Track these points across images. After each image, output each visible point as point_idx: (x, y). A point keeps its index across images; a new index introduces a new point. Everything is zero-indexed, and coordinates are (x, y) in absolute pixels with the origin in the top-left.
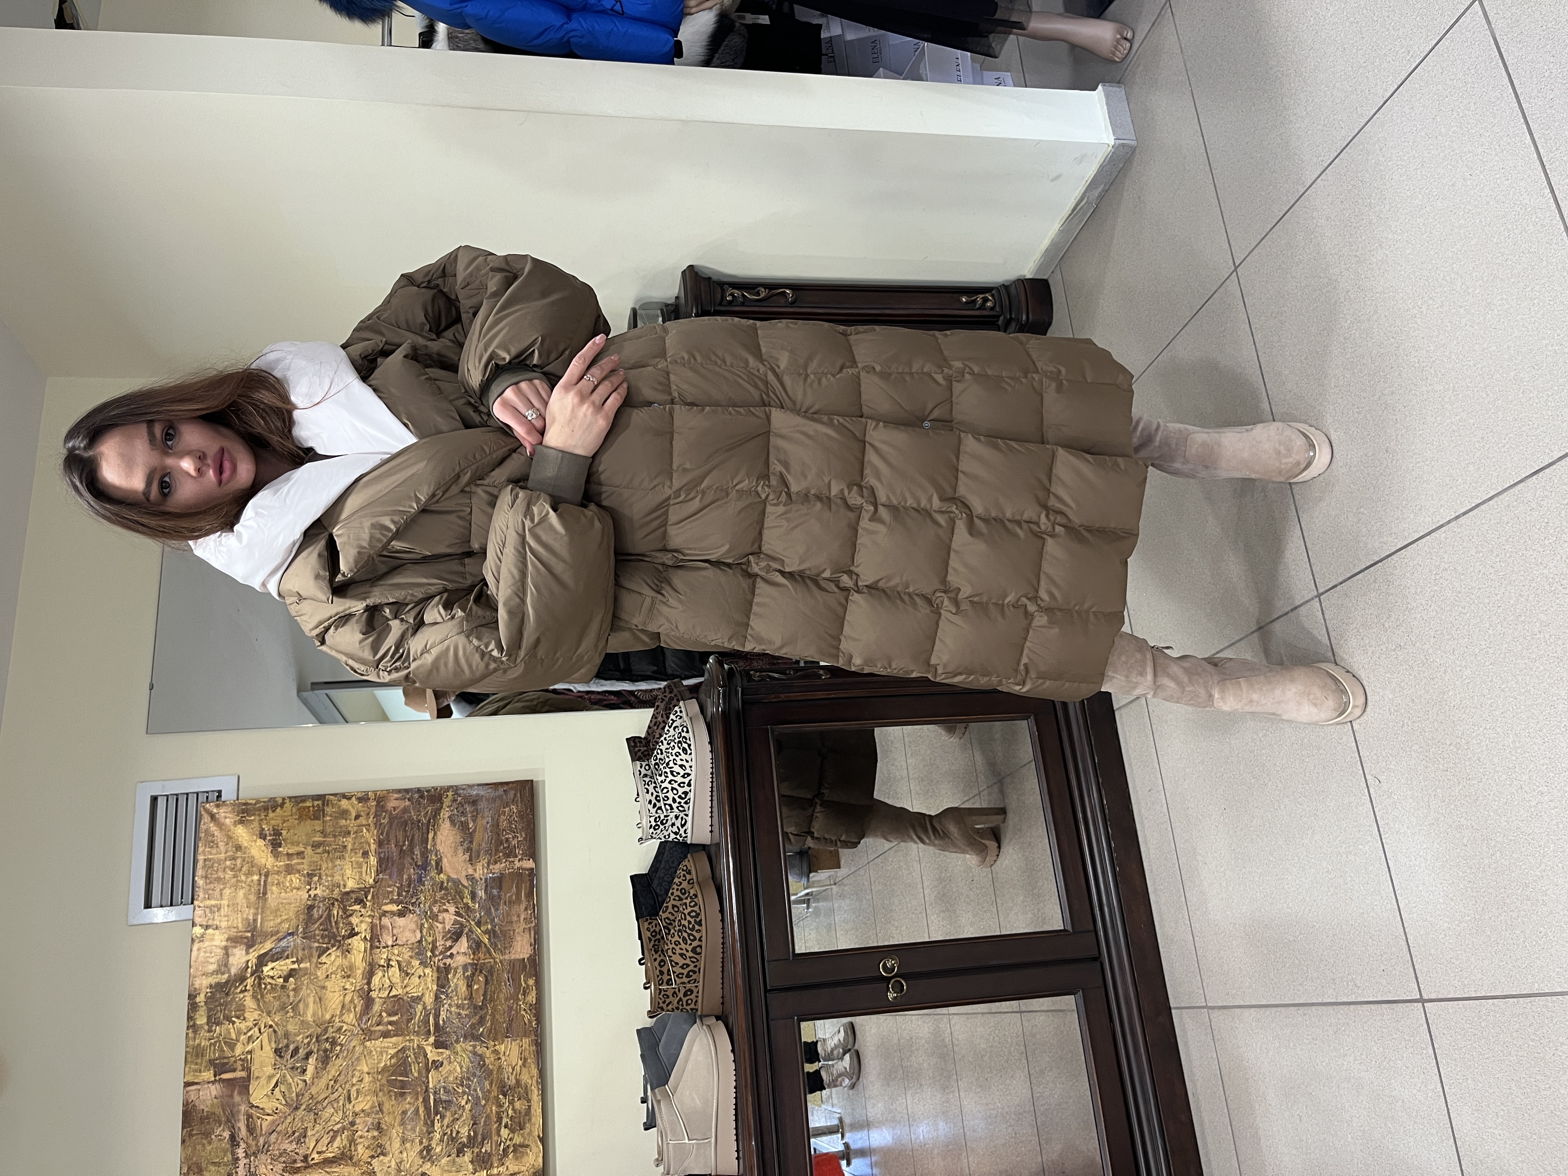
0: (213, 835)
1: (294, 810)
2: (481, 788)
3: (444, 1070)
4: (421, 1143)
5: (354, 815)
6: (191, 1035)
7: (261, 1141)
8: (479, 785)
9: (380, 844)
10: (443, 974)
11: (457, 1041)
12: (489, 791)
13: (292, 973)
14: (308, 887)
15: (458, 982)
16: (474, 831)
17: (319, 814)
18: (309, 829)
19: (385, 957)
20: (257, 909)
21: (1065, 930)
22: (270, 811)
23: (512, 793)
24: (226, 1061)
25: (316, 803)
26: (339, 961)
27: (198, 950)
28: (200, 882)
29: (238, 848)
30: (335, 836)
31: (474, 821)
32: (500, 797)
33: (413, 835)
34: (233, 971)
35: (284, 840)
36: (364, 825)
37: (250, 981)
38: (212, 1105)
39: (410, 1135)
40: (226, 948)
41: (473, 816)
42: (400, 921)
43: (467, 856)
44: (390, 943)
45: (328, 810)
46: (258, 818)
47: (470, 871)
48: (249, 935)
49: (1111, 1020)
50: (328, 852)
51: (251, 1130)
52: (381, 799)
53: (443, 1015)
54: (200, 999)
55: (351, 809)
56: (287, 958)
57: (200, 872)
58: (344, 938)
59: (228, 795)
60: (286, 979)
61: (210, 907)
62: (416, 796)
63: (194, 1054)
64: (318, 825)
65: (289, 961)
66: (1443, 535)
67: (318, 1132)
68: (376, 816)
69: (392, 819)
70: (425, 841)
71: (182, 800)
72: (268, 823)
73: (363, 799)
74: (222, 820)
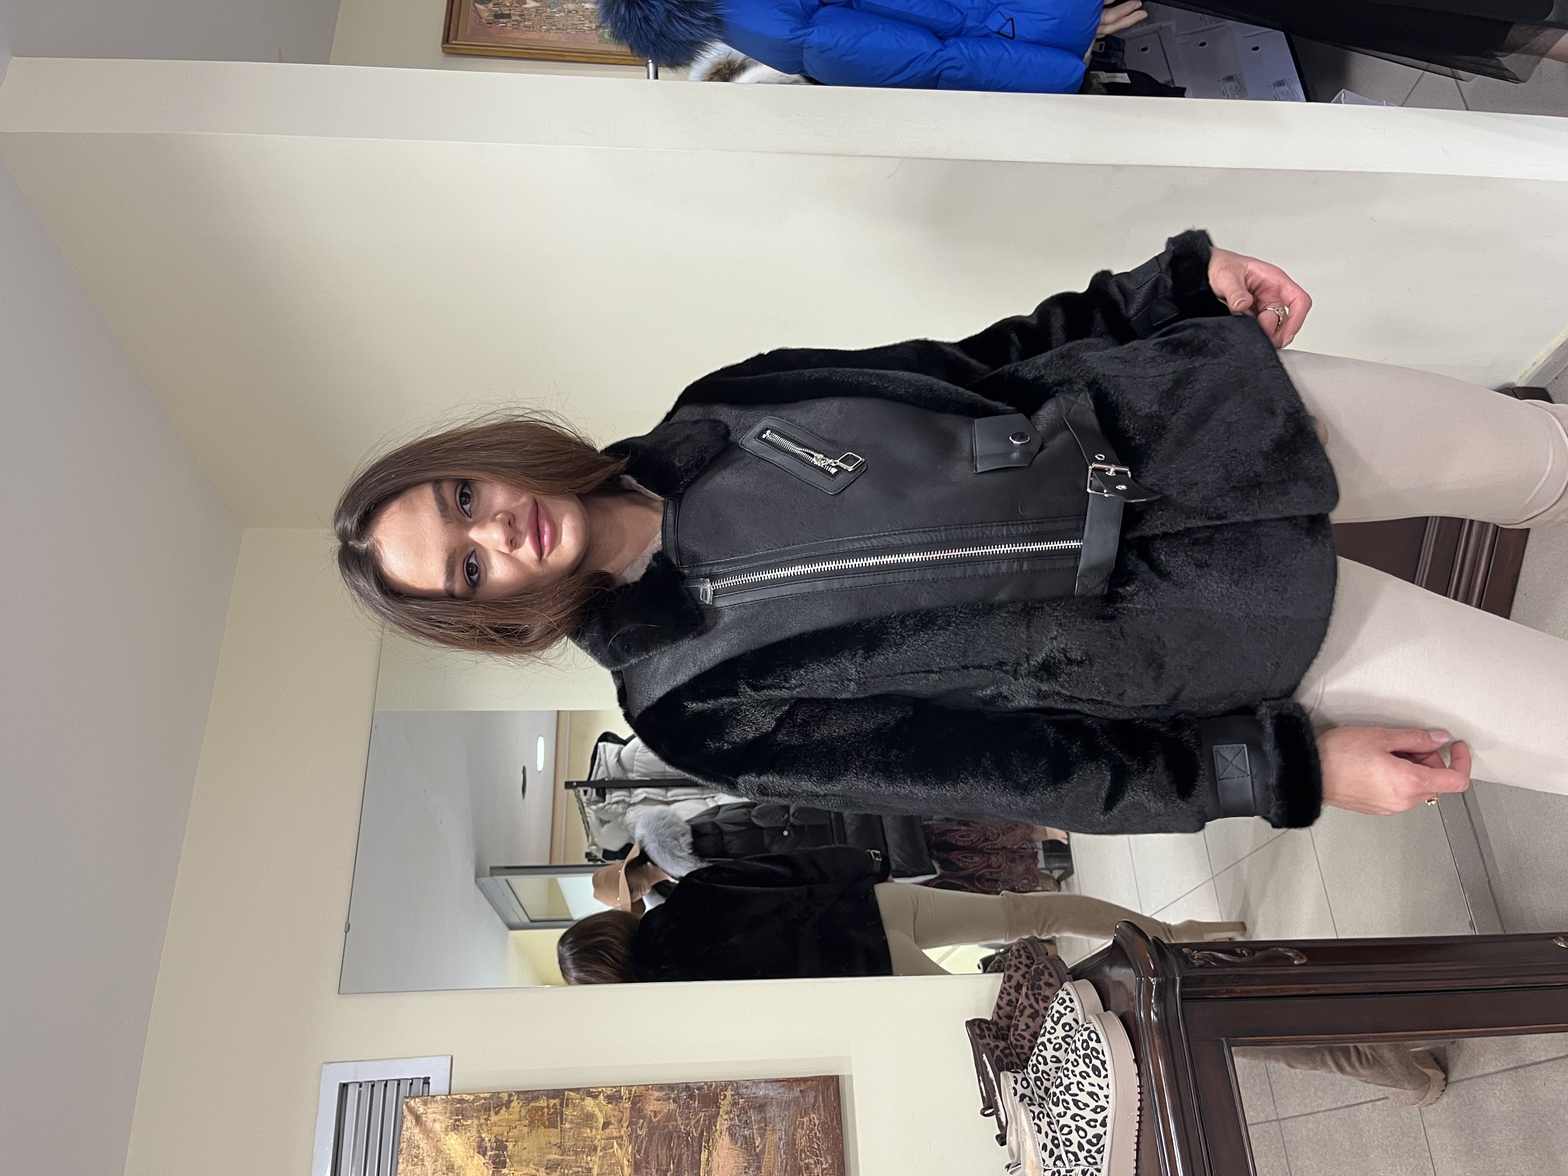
0: (418, 1147)
1: (523, 1111)
2: (769, 1085)
5: (601, 1121)
8: (767, 1081)
9: (636, 1167)
12: (781, 1090)
16: (763, 1151)
17: (554, 1120)
18: (543, 1141)
22: (492, 1113)
23: (812, 1094)
25: (552, 1102)
29: (451, 1167)
30: (576, 1153)
31: (762, 1136)
32: (796, 1100)
33: (680, 1155)
35: (510, 1157)
36: (616, 1138)
41: (759, 1129)
45: (568, 1112)
46: (476, 1122)
52: (637, 1098)
55: (597, 1112)
59: (438, 1086)
62: (684, 1095)
64: (553, 1136)
68: (631, 1124)
69: (652, 1129)
70: (696, 1164)
71: (379, 1091)
72: (489, 1131)
73: (614, 1098)
74: (429, 1124)
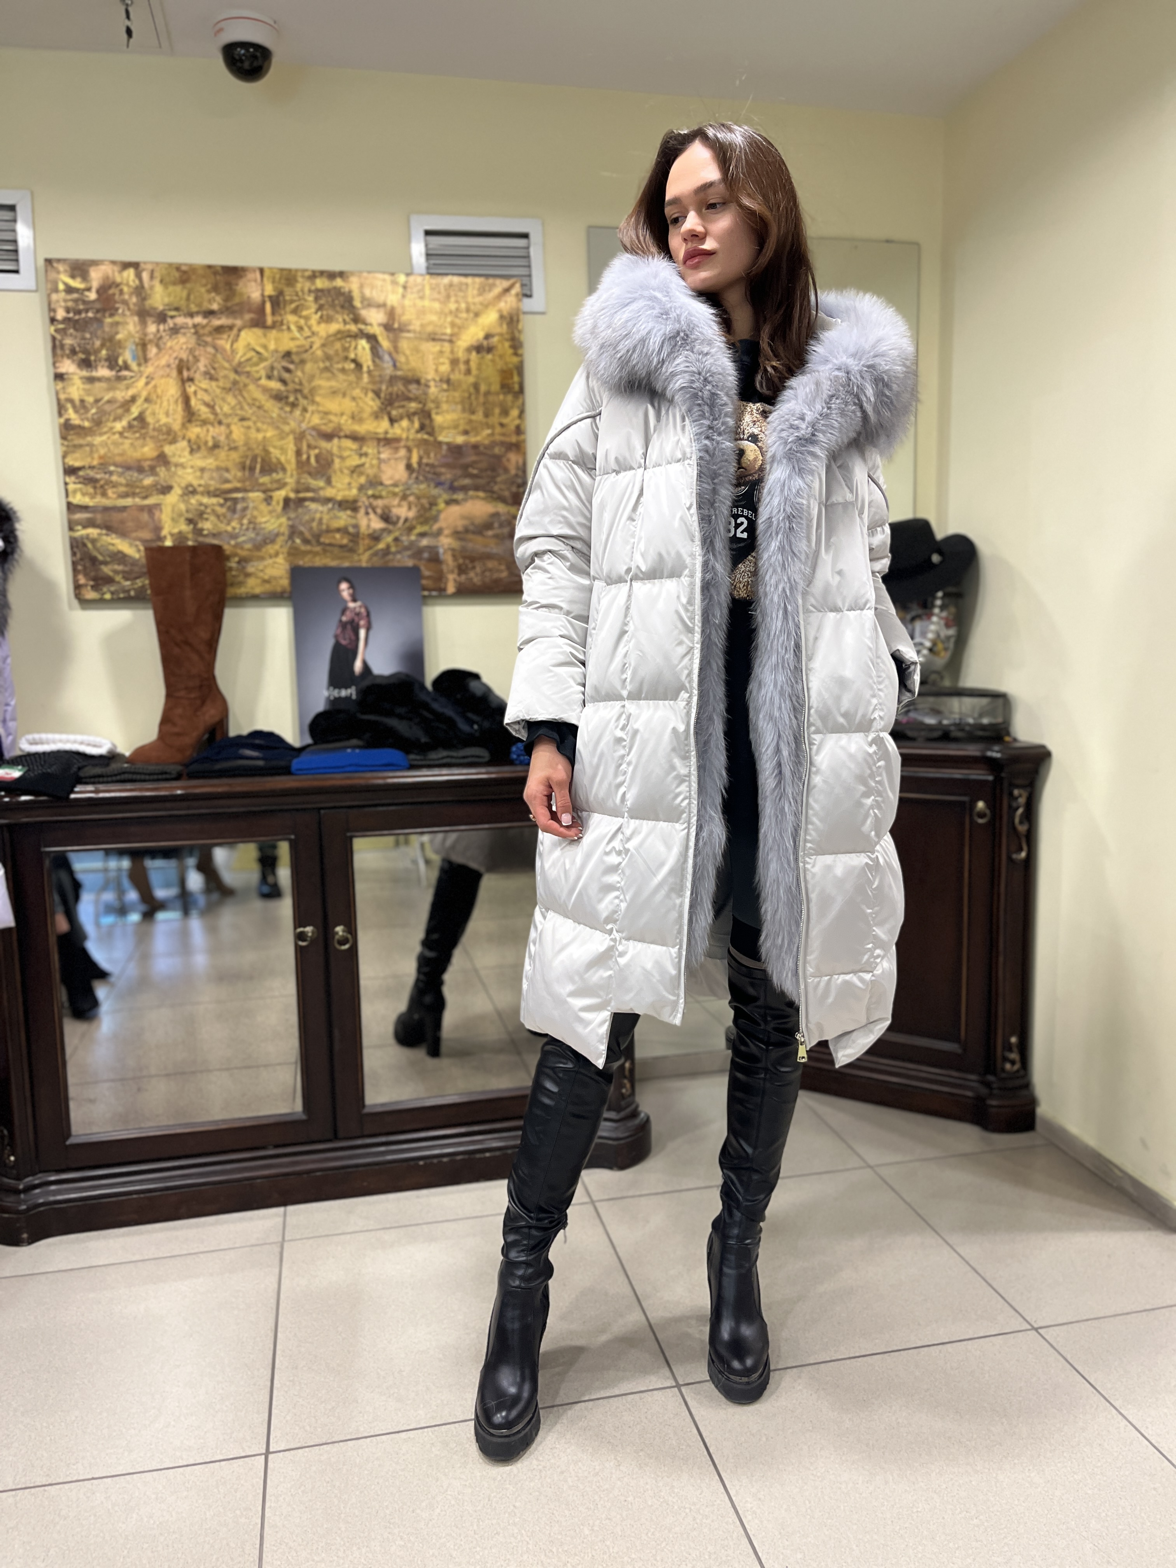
0: (490, 291)
1: (511, 366)
3: (263, 507)
4: (200, 485)
5: (505, 421)
6: (307, 274)
7: (209, 339)
9: (475, 447)
10: (350, 505)
11: (289, 519)
13: (359, 365)
14: (437, 378)
15: (343, 518)
16: (484, 536)
17: (505, 387)
18: (492, 380)
19: (370, 451)
20: (420, 333)
21: (364, 1106)
22: (510, 343)
24: (282, 305)
25: (516, 386)
26: (368, 410)
27: (384, 280)
28: (446, 280)
29: (477, 315)
30: (484, 403)
31: (492, 536)
33: (482, 477)
34: (364, 313)
35: (483, 356)
36: (493, 431)
37: (353, 328)
38: (241, 294)
39: (206, 475)
40: (384, 305)
41: (498, 534)
42: (401, 466)
43: (460, 529)
44: (383, 456)
45: (510, 398)
46: (504, 332)
47: (446, 532)
48: (396, 326)
49: (277, 1146)
50: (469, 397)
51: (219, 330)
52: (518, 447)
53: (313, 506)
54: (339, 282)
55: (510, 418)
56: (374, 361)
57: (456, 280)
58: (389, 414)
59: (527, 304)
60: (354, 361)
61: (422, 290)
62: (520, 481)
63: (288, 277)
64: (496, 387)
65: (370, 363)
66: (730, 1520)
67: (214, 391)
68: (502, 443)
69: (498, 458)
70: (477, 488)
71: (522, 262)
72: (499, 341)
73: (519, 430)
74: (504, 299)
